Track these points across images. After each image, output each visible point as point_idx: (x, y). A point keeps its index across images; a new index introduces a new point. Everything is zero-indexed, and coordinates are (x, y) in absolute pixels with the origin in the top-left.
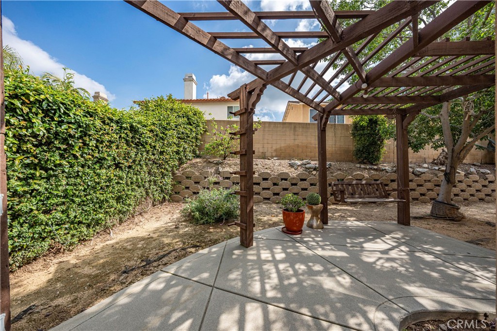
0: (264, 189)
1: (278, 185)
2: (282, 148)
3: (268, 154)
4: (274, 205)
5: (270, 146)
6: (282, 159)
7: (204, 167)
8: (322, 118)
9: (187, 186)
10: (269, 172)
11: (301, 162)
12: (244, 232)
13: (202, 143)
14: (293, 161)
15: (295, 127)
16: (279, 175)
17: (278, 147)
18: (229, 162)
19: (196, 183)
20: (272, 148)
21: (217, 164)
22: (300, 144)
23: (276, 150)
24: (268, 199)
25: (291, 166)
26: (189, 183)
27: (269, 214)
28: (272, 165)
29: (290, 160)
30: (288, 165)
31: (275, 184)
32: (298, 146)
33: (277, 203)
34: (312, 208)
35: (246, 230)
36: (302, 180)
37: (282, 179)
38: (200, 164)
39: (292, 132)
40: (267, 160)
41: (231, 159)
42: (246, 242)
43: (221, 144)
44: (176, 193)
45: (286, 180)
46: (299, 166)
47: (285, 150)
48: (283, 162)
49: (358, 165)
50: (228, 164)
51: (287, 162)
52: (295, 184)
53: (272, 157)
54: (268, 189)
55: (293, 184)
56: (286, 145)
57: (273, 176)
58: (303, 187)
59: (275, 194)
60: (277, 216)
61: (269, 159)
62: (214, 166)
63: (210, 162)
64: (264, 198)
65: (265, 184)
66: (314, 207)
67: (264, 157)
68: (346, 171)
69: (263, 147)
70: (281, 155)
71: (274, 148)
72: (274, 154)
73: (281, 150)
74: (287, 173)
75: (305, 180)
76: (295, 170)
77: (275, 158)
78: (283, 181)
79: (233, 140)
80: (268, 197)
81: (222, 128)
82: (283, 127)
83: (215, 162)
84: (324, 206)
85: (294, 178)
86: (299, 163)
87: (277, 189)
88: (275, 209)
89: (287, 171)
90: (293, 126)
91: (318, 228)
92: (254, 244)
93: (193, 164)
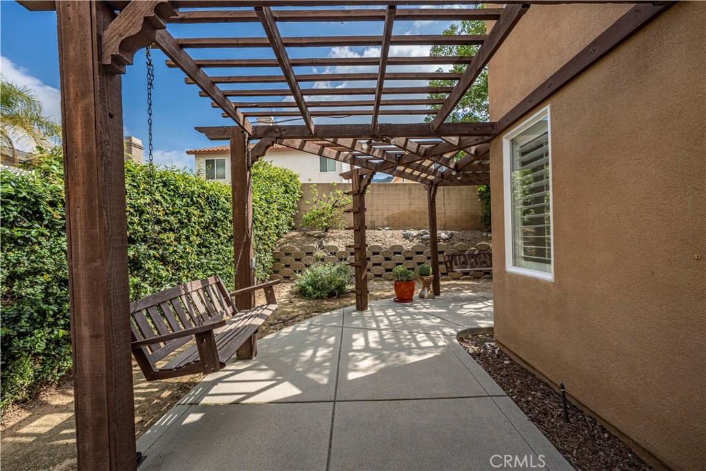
0: (374, 265)
1: (390, 260)
2: (396, 215)
3: (378, 223)
4: (387, 282)
5: (379, 213)
6: (396, 229)
7: (304, 242)
8: (431, 189)
9: (287, 264)
10: (380, 245)
11: (418, 232)
12: (359, 298)
13: (297, 212)
14: (408, 231)
15: (410, 189)
16: (392, 248)
17: (391, 213)
18: (332, 235)
19: (297, 260)
20: (382, 215)
21: (319, 237)
22: (417, 210)
23: (387, 219)
24: (380, 276)
25: (406, 237)
26: (290, 260)
27: (381, 290)
28: (383, 237)
29: (405, 229)
30: (402, 236)
31: (387, 259)
32: (414, 212)
33: (390, 280)
34: (423, 279)
35: (361, 295)
36: (418, 253)
37: (395, 253)
38: (298, 239)
39: (407, 195)
40: (377, 231)
41: (334, 231)
42: (361, 306)
43: (323, 215)
44: (275, 272)
45: (399, 253)
46: (414, 237)
47: (399, 218)
48: (396, 232)
49: (485, 234)
50: (331, 237)
51: (401, 232)
52: (410, 258)
53: (383, 227)
54: (380, 264)
55: (407, 259)
56: (399, 211)
57: (384, 250)
58: (419, 261)
59: (387, 270)
60: (389, 291)
61: (379, 230)
62: (315, 240)
63: (309, 235)
64: (375, 275)
65: (375, 259)
66: (425, 278)
67: (374, 228)
68: (470, 241)
69: (372, 215)
70: (394, 224)
71: (386, 215)
72: (385, 223)
73: (394, 218)
74: (401, 246)
75: (421, 253)
76: (410, 241)
77: (387, 228)
78: (397, 255)
79: (337, 209)
80: (379, 273)
81: (324, 196)
82: (395, 190)
83: (316, 235)
84: (435, 277)
85: (408, 251)
86: (415, 233)
87: (389, 264)
88: (387, 285)
89: (400, 244)
90: (407, 188)
91: (429, 297)
92: (369, 309)
93: (290, 238)
